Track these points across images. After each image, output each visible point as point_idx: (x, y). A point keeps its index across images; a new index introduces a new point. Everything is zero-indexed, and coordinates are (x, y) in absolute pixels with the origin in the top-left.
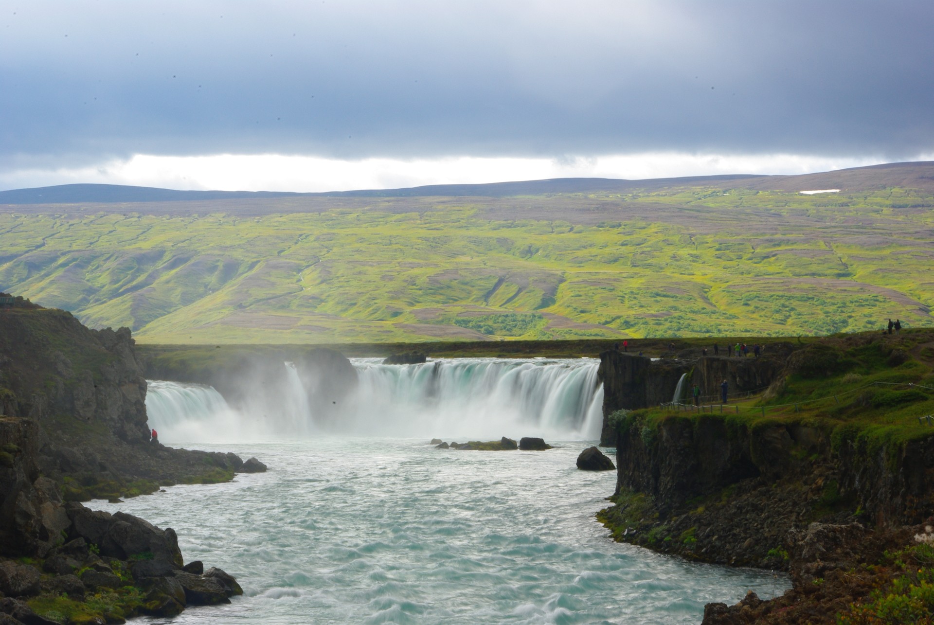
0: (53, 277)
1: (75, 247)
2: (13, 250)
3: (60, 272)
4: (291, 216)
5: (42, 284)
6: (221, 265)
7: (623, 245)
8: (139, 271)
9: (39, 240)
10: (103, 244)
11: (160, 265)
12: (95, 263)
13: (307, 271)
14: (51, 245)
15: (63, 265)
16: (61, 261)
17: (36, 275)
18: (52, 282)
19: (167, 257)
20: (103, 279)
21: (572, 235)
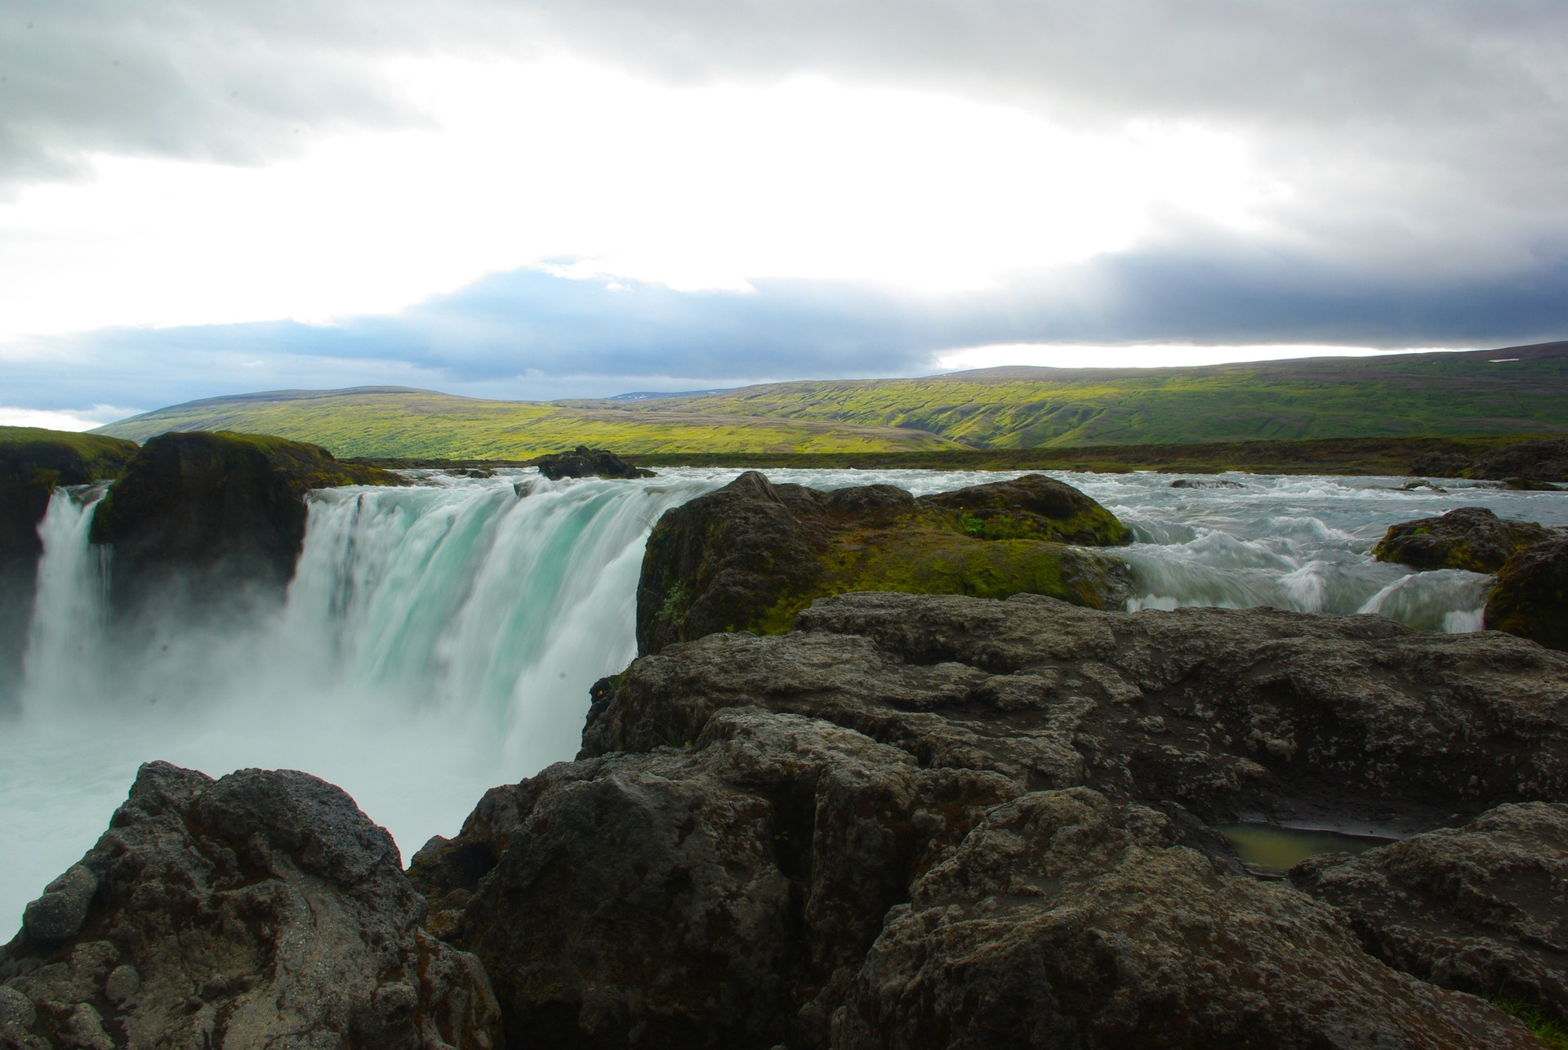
0: (975, 420)
1: (991, 401)
2: (954, 403)
3: (980, 417)
4: (1130, 380)
5: (969, 424)
6: (1080, 411)
7: (1358, 396)
8: (1029, 416)
9: (971, 397)
10: (1008, 400)
11: (1042, 412)
12: (1003, 411)
13: (1136, 415)
14: (977, 401)
15: (982, 412)
16: (982, 410)
17: (966, 419)
18: (975, 423)
19: (1047, 407)
20: (1006, 421)
21: (1321, 390)
